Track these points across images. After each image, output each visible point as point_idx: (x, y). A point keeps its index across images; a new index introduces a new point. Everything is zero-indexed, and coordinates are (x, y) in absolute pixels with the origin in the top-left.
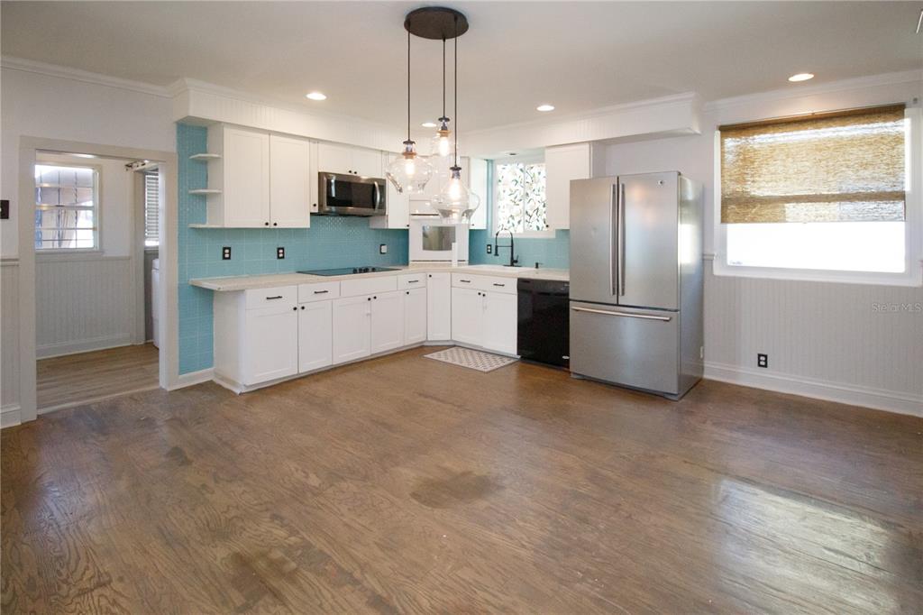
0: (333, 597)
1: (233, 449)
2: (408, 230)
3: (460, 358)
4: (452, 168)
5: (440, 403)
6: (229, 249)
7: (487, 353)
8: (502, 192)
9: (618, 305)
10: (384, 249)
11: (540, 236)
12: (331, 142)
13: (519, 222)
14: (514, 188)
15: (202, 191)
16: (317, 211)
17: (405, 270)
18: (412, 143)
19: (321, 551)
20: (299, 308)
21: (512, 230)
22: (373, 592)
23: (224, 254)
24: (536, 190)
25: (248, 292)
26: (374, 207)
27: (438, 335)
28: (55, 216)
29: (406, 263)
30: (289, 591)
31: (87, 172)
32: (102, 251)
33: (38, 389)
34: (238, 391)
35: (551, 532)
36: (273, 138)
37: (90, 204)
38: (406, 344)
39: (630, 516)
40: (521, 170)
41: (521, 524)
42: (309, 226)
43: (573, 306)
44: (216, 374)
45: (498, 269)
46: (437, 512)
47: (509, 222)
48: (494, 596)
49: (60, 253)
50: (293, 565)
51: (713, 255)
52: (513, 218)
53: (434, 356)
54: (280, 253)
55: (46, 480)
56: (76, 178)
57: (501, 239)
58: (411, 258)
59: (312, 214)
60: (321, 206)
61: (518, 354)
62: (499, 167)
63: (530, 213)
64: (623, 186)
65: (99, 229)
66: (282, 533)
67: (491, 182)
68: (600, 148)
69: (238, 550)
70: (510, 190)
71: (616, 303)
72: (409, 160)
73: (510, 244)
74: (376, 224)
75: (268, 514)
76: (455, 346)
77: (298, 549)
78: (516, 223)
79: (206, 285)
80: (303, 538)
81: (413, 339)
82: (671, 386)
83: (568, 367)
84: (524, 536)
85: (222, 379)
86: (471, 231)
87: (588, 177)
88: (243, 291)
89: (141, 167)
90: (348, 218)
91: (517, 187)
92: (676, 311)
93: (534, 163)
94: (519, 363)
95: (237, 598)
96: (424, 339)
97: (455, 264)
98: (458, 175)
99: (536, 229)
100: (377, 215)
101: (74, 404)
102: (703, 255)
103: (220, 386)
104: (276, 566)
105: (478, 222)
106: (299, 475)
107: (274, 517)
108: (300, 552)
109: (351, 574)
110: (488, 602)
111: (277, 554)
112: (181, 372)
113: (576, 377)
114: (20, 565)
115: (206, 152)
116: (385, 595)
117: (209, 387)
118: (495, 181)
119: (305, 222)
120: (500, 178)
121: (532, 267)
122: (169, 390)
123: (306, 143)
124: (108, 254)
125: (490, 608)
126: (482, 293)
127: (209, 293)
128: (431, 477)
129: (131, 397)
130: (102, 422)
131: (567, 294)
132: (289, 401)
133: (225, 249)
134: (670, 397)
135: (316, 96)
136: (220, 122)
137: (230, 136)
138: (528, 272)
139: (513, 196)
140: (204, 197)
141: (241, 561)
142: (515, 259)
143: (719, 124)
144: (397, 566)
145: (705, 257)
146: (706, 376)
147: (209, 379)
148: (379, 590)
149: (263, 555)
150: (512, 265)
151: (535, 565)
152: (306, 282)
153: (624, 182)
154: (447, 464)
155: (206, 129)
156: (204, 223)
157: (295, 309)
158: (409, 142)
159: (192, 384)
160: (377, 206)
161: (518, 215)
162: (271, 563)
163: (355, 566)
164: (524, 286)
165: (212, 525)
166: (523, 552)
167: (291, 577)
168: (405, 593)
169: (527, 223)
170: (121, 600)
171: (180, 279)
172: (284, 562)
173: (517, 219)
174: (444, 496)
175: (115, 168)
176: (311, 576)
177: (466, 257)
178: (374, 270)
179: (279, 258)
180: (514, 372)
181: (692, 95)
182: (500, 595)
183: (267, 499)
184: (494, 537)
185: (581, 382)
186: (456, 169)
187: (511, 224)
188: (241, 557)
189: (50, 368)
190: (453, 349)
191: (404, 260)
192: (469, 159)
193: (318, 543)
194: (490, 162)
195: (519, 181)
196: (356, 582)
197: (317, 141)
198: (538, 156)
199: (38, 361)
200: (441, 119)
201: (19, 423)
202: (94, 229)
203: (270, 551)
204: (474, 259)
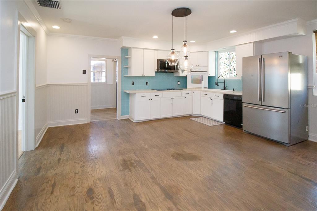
0: (143, 174)
1: (129, 135)
2: (186, 77)
3: (202, 121)
4: (185, 57)
5: (189, 133)
6: (134, 82)
7: (213, 120)
8: (221, 63)
9: (262, 105)
10: (179, 83)
11: (236, 78)
12: (161, 50)
13: (228, 74)
14: (226, 61)
15: (126, 66)
16: (157, 71)
17: (184, 90)
18: (174, 50)
19: (143, 163)
20: (150, 100)
21: (225, 77)
22: (153, 176)
23: (132, 83)
24: (234, 61)
25: (137, 94)
26: (174, 69)
27: (196, 112)
28: (97, 74)
29: (186, 88)
30: (133, 170)
31: (104, 62)
32: (107, 83)
33: (91, 116)
34: (134, 122)
35: (211, 175)
36: (145, 50)
37: (104, 70)
38: (185, 114)
39: (244, 178)
40: (229, 54)
41: (202, 171)
42: (154, 76)
43: (244, 105)
44: (130, 117)
45: (219, 90)
46: (177, 162)
47: (224, 73)
48: (185, 186)
49: (98, 83)
50: (136, 165)
51: (313, 87)
52: (225, 72)
53: (194, 119)
54: (147, 84)
55: (90, 135)
56: (102, 64)
57: (220, 80)
58: (187, 86)
59: (155, 72)
60: (158, 69)
61: (224, 121)
62: (220, 54)
63: (232, 70)
64: (264, 58)
65: (106, 77)
66: (135, 157)
67: (217, 59)
68: (258, 45)
69: (124, 158)
70: (224, 62)
71: (261, 104)
72: (173, 55)
73: (223, 82)
74: (176, 75)
75: (133, 152)
76: (202, 117)
77: (138, 161)
78: (227, 74)
79: (127, 92)
80: (140, 159)
81: (187, 113)
82: (286, 140)
83: (242, 128)
84: (202, 174)
85: (131, 118)
86: (209, 77)
87: (253, 56)
88: (135, 94)
89: (115, 60)
90: (167, 73)
91: (227, 61)
92: (288, 109)
93: (233, 51)
94: (225, 125)
95: (121, 168)
96: (191, 113)
97: (203, 88)
98: (187, 59)
99: (234, 76)
100: (176, 72)
101: (99, 120)
102: (308, 87)
103: (130, 120)
104: (132, 164)
105: (212, 74)
106: (143, 145)
107: (134, 153)
108: (138, 162)
109: (149, 170)
110: (183, 187)
111: (133, 161)
112: (121, 115)
113: (246, 132)
114: (82, 151)
115: (128, 56)
116: (155, 177)
117: (128, 120)
118: (218, 59)
119: (153, 75)
120: (221, 57)
121: (232, 90)
122: (118, 119)
123: (154, 51)
124: (108, 84)
125: (183, 189)
126: (211, 99)
127: (128, 94)
128: (179, 152)
129: (110, 120)
130: (102, 125)
131: (241, 100)
132: (146, 126)
133: (132, 82)
134: (284, 144)
135: (155, 37)
136: (131, 47)
137: (133, 50)
138: (229, 92)
139: (225, 64)
140: (127, 68)
141: (124, 161)
142: (225, 87)
143: (314, 30)
144: (161, 172)
145: (309, 88)
146: (310, 139)
147: (128, 118)
148: (155, 176)
149: (129, 161)
150: (224, 89)
151: (202, 182)
152: (153, 92)
153: (264, 57)
154: (185, 150)
155: (128, 49)
156: (127, 75)
157: (149, 100)
158: (173, 49)
159: (123, 119)
160: (175, 69)
161: (228, 71)
162: (131, 163)
163: (150, 168)
164: (226, 97)
165: (120, 152)
166: (199, 178)
167: (134, 167)
168: (161, 178)
169: (230, 74)
170: (99, 162)
171: (121, 90)
172: (133, 163)
173: (227, 72)
174: (181, 158)
175: (110, 61)
176: (139, 168)
177: (207, 86)
178: (174, 89)
179: (147, 85)
180: (222, 128)
181: (297, 19)
182: (187, 187)
183: (134, 149)
184: (191, 172)
185: (246, 134)
186: (186, 57)
187: (225, 74)
188: (125, 160)
189: (94, 112)
190: (201, 118)
191: (185, 87)
192: (208, 52)
193: (143, 161)
194: (217, 52)
195: (228, 58)
196: (149, 172)
197: (157, 50)
198: (233, 49)
199: (91, 110)
200: (184, 41)
201: (87, 123)
202: (105, 77)
203: (131, 160)
204: (210, 86)
